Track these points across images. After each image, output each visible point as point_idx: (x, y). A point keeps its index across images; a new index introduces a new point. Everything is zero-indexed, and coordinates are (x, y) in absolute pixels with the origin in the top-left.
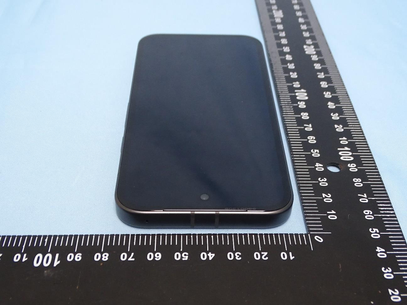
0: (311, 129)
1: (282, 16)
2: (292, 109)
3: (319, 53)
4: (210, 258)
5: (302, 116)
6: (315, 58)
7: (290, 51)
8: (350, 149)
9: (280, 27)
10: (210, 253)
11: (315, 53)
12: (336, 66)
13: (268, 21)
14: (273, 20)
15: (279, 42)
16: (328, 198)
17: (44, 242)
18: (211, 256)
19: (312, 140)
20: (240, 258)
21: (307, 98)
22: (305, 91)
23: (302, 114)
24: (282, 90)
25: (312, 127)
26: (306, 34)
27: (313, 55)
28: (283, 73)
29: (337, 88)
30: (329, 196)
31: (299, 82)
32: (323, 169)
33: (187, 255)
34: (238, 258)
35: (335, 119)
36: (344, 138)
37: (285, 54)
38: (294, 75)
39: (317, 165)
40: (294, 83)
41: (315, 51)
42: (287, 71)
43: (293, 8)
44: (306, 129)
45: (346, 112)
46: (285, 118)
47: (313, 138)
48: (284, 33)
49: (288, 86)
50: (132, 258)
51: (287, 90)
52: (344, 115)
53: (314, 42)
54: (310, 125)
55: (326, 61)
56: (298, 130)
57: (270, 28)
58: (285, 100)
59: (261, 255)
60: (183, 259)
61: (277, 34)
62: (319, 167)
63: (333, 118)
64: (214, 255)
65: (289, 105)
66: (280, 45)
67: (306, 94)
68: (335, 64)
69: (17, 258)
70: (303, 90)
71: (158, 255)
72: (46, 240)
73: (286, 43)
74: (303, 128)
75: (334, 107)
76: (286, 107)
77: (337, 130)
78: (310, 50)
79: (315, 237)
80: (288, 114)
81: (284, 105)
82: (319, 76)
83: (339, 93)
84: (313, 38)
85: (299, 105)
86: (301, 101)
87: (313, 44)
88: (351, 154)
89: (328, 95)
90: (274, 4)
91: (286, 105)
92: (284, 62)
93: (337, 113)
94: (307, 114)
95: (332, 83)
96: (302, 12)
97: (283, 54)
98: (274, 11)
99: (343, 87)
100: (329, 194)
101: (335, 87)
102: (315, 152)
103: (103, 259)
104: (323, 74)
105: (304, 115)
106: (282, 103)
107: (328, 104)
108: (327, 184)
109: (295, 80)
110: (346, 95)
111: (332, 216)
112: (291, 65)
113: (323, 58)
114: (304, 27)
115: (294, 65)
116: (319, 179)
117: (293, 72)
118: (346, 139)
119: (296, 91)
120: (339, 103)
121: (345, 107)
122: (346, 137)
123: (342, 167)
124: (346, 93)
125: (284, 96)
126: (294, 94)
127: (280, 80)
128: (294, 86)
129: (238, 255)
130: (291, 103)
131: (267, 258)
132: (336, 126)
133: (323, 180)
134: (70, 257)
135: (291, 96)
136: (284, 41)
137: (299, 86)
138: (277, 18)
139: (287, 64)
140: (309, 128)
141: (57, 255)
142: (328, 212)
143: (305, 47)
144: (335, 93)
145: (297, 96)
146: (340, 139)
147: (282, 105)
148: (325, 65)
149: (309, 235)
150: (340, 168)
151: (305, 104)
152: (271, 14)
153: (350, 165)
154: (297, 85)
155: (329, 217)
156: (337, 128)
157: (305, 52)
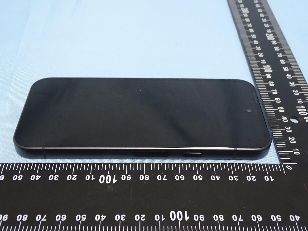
0: (277, 93)
1: (248, 12)
2: (262, 79)
3: (277, 39)
4: (218, 179)
5: (269, 84)
6: (274, 43)
7: (256, 38)
8: (304, 107)
9: (247, 20)
10: (217, 176)
11: (274, 39)
12: (290, 49)
13: (238, 16)
14: (242, 15)
15: (248, 31)
16: (293, 141)
17: (104, 167)
18: (218, 178)
19: (278, 100)
20: (237, 180)
21: (271, 71)
22: (270, 66)
23: (269, 82)
24: (254, 66)
25: (277, 92)
26: (267, 26)
27: (273, 40)
28: (253, 53)
29: (292, 64)
30: (293, 139)
31: (265, 59)
32: (287, 121)
33: (202, 177)
34: (236, 179)
35: (293, 86)
36: (300, 100)
37: (253, 39)
38: (261, 55)
39: (283, 118)
40: (261, 61)
41: (274, 37)
42: (256, 52)
43: (255, 6)
44: (273, 93)
45: (300, 81)
46: (258, 85)
47: (279, 99)
48: (251, 24)
49: (258, 63)
50: (165, 179)
51: (257, 66)
52: (298, 83)
53: (273, 31)
54: (276, 90)
55: (283, 45)
56: (267, 93)
57: (240, 21)
58: (257, 73)
59: (252, 178)
60: (199, 180)
61: (246, 25)
62: (285, 119)
63: (291, 85)
64: (219, 177)
65: (260, 76)
66: (249, 34)
67: (271, 69)
68: (289, 47)
69: (87, 177)
70: (268, 66)
71: (182, 177)
72: (106, 166)
73: (253, 32)
74: (271, 92)
75: (291, 78)
76: (258, 77)
77: (295, 94)
78: (270, 37)
79: (287, 166)
80: (260, 82)
81: (256, 76)
82: (278, 56)
83: (294, 68)
84: (271, 28)
85: (266, 76)
86: (268, 73)
87: (272, 33)
88: (305, 110)
89: (286, 69)
90: (241, 4)
91: (258, 76)
92: (253, 45)
93: (294, 82)
94: (273, 83)
95: (288, 61)
96: (260, 5)
97: (251, 39)
98: (242, 9)
99: (296, 63)
100: (293, 138)
101: (290, 63)
102: (281, 109)
103: (146, 179)
104: (281, 54)
105: (271, 83)
106: (254, 74)
107: (287, 76)
108: (291, 131)
109: (262, 58)
110: (299, 69)
111: (297, 152)
112: (258, 47)
113: (280, 43)
114: (264, 20)
115: (260, 48)
116: (286, 127)
117: (260, 53)
118: (301, 100)
119: (263, 66)
120: (294, 75)
121: (298, 78)
122: (301, 99)
123: (300, 119)
124: (298, 68)
125: (256, 70)
126: (262, 68)
127: (252, 59)
128: (262, 62)
129: (236, 177)
130: (261, 74)
131: (255, 180)
132: (294, 91)
133: (288, 128)
134: (123, 177)
135: (260, 70)
136: (251, 31)
137: (265, 63)
138: (245, 14)
139: (255, 47)
140: (275, 92)
141: (114, 176)
142: (294, 150)
143: (267, 35)
144: (291, 68)
145: (265, 70)
146: (297, 100)
147: (255, 76)
148: (282, 48)
149: (282, 165)
150: (299, 120)
151: (271, 76)
152: (240, 10)
153: (306, 118)
154: (263, 62)
155: (295, 153)
156: (295, 92)
157: (267, 38)
